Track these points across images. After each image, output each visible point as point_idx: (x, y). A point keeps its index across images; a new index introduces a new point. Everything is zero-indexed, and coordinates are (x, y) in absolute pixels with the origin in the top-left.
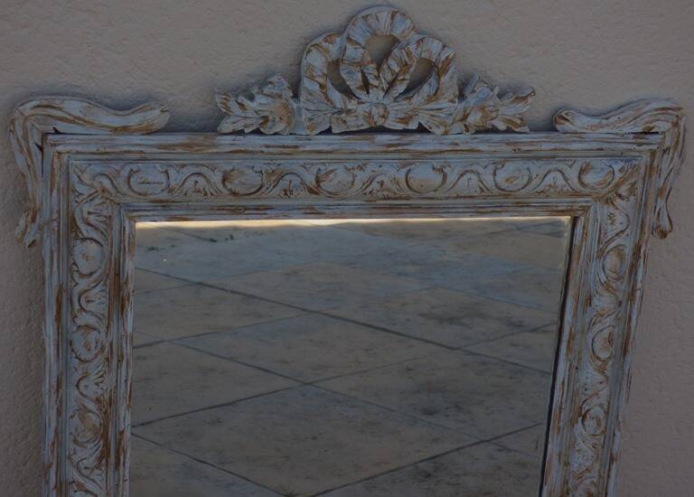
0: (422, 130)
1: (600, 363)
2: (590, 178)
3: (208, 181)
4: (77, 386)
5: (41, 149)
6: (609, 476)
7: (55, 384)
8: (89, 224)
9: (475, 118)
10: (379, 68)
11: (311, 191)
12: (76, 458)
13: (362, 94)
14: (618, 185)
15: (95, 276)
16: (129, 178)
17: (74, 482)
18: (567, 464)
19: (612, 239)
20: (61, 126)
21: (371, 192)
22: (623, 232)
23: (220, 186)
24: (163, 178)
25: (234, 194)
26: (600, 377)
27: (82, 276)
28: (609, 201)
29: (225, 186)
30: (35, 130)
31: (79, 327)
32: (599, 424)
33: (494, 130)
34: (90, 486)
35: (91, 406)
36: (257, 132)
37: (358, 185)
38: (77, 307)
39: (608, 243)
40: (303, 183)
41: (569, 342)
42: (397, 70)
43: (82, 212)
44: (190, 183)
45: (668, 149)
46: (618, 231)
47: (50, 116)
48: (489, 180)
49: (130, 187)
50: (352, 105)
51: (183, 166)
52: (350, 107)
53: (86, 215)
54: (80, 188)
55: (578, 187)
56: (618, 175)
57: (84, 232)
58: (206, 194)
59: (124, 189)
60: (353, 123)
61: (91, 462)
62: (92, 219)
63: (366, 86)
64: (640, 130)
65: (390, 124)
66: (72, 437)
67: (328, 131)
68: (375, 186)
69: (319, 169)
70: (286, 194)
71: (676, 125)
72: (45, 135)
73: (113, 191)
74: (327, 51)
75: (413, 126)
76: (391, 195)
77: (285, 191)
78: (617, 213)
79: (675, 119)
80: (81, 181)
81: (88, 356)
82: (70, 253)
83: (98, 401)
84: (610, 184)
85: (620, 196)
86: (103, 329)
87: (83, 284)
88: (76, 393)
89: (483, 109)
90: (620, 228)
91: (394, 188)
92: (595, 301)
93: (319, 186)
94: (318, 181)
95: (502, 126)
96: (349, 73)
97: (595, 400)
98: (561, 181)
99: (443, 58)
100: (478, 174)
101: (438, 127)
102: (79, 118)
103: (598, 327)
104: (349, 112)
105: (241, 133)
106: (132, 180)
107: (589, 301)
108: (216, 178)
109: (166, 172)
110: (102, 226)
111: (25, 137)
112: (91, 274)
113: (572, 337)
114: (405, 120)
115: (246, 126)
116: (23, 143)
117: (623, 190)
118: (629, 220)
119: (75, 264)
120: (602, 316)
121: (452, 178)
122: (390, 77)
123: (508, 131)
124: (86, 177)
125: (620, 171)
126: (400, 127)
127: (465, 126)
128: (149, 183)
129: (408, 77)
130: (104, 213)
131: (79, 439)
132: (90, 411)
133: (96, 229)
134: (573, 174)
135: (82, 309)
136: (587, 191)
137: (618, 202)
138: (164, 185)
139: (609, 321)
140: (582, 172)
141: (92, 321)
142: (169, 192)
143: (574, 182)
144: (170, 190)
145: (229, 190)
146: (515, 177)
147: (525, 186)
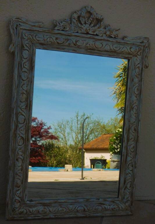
0: (97, 35)
1: (136, 95)
2: (132, 50)
3: (53, 39)
4: (22, 87)
5: (16, 28)
6: (138, 125)
7: (16, 86)
8: (26, 46)
9: (108, 33)
10: (88, 20)
11: (75, 45)
12: (20, 106)
13: (84, 25)
14: (138, 52)
15: (27, 59)
16: (36, 36)
17: (20, 112)
18: (129, 121)
20: (21, 24)
21: (87, 47)
22: (139, 63)
23: (55, 40)
24: (43, 37)
26: (136, 99)
27: (24, 59)
28: (136, 56)
30: (15, 24)
31: (23, 72)
32: (136, 111)
33: (112, 37)
34: (23, 113)
35: (25, 92)
36: (63, 30)
37: (84, 44)
38: (23, 66)
39: (136, 66)
40: (73, 42)
41: (129, 90)
42: (92, 20)
43: (25, 43)
44: (49, 39)
45: (147, 47)
46: (138, 63)
47: (19, 21)
48: (112, 47)
49: (36, 38)
51: (47, 35)
53: (26, 44)
54: (25, 37)
55: (130, 51)
56: (138, 50)
57: (26, 48)
58: (52, 43)
59: (34, 38)
60: (83, 31)
61: (24, 107)
62: (27, 45)
63: (85, 23)
64: (141, 42)
65: (90, 32)
66: (20, 101)
67: (78, 32)
68: (88, 45)
69: (76, 40)
70: (69, 45)
71: (148, 42)
72: (17, 25)
73: (32, 39)
74: (78, 13)
75: (95, 34)
76: (91, 48)
77: (69, 44)
78: (138, 59)
79: (148, 40)
80: (25, 36)
81: (25, 79)
82: (22, 53)
83: (26, 91)
84: (136, 52)
85: (138, 55)
86: (28, 73)
87: (25, 61)
88: (21, 88)
89: (110, 31)
90: (139, 62)
91: (92, 46)
92: (134, 80)
93: (76, 43)
94: (76, 42)
95: (113, 37)
96: (82, 19)
97: (135, 105)
98: (126, 49)
99: (101, 18)
100: (109, 45)
101: (100, 34)
102: (25, 22)
103: (135, 86)
104: (82, 28)
105: (59, 30)
106: (36, 37)
107: (133, 80)
109: (44, 36)
110: (29, 47)
111: (13, 25)
113: (130, 89)
115: (60, 29)
116: (12, 27)
117: (139, 53)
119: (23, 56)
120: (136, 83)
121: (104, 46)
122: (90, 22)
123: (115, 38)
124: (26, 35)
126: (93, 33)
127: (106, 35)
128: (40, 38)
129: (94, 23)
130: (30, 44)
131: (22, 101)
132: (24, 93)
133: (28, 47)
134: (129, 48)
135: (24, 67)
136: (132, 53)
137: (138, 56)
138: (43, 39)
139: (137, 85)
140: (130, 48)
141: (26, 70)
142: (44, 41)
143: (129, 50)
144: (44, 40)
145: (57, 42)
146: (117, 47)
147: (119, 50)
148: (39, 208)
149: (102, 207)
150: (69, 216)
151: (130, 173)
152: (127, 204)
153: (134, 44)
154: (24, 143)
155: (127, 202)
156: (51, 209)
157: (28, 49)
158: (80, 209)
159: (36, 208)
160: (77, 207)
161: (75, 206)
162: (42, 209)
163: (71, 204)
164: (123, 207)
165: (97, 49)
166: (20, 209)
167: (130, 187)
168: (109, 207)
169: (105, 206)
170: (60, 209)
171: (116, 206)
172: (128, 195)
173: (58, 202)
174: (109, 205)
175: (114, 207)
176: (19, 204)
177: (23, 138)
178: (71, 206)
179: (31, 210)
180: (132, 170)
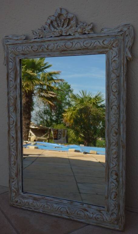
0: (70, 35)
1: (113, 93)
4: (10, 94)
11: (47, 49)
12: (10, 110)
13: (58, 28)
14: (112, 44)
16: (16, 48)
17: (10, 115)
18: (110, 123)
19: (113, 58)
21: (58, 49)
22: (115, 56)
23: (31, 49)
24: (22, 48)
25: (34, 51)
26: (114, 97)
29: (32, 49)
33: (85, 34)
35: (12, 98)
36: (39, 38)
37: (55, 47)
40: (45, 47)
44: (26, 49)
45: (128, 35)
46: (114, 56)
47: (7, 38)
48: (82, 45)
49: (17, 51)
50: (55, 30)
51: (25, 46)
52: (55, 31)
58: (29, 51)
60: (56, 34)
62: (11, 57)
63: (58, 26)
64: (119, 31)
65: (63, 34)
67: (52, 37)
68: (59, 47)
69: (48, 45)
70: (43, 51)
71: (129, 29)
74: (50, 19)
75: (68, 34)
76: (62, 49)
77: (42, 49)
78: (113, 51)
79: (128, 27)
83: (13, 97)
84: (110, 43)
86: (14, 81)
87: (10, 71)
90: (114, 55)
91: (62, 47)
94: (48, 47)
95: (87, 33)
96: (55, 23)
97: (114, 104)
98: (98, 44)
100: (80, 43)
101: (72, 33)
102: (11, 38)
103: (112, 83)
108: (30, 47)
111: (4, 43)
112: (11, 69)
114: (66, 33)
115: (37, 37)
117: (114, 45)
118: (117, 54)
119: (9, 67)
120: (113, 79)
121: (74, 44)
123: (89, 34)
125: (113, 40)
126: (65, 34)
127: (78, 33)
128: (20, 49)
130: (13, 56)
133: (12, 60)
134: (101, 42)
135: (10, 77)
136: (105, 46)
137: (113, 48)
139: (115, 81)
140: (104, 41)
141: (12, 79)
143: (102, 44)
144: (22, 50)
145: (33, 50)
146: (88, 43)
147: (90, 45)
148: (29, 201)
149: (84, 213)
150: (55, 214)
151: (113, 182)
152: (112, 217)
153: (108, 36)
154: (15, 141)
155: (112, 214)
156: (38, 204)
157: (11, 61)
158: (63, 210)
159: (27, 200)
160: (61, 207)
161: (59, 206)
162: (31, 202)
163: (56, 204)
164: (108, 219)
165: (68, 49)
166: (15, 198)
167: (114, 198)
168: (92, 215)
169: (87, 213)
170: (46, 206)
171: (100, 217)
172: (113, 207)
173: (45, 199)
174: (92, 213)
175: (98, 216)
176: (14, 193)
177: (14, 137)
178: (55, 206)
179: (23, 201)
180: (116, 179)
